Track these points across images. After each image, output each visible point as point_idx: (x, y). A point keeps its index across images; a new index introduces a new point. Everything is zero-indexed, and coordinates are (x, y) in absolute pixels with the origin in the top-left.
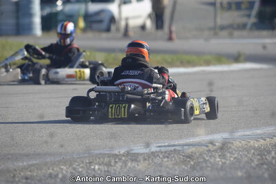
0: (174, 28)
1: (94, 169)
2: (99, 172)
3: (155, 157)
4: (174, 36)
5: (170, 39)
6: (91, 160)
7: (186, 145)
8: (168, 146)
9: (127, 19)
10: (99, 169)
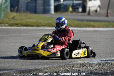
0: (109, 12)
1: (74, 70)
2: (76, 71)
3: (100, 65)
4: (109, 15)
5: (107, 16)
6: (73, 66)
7: (113, 60)
8: (105, 60)
9: (89, 7)
10: (76, 69)
